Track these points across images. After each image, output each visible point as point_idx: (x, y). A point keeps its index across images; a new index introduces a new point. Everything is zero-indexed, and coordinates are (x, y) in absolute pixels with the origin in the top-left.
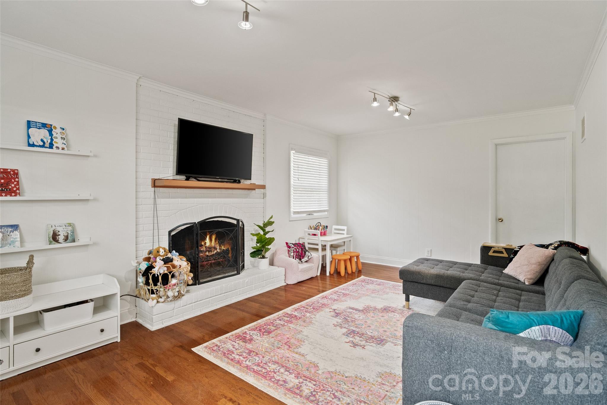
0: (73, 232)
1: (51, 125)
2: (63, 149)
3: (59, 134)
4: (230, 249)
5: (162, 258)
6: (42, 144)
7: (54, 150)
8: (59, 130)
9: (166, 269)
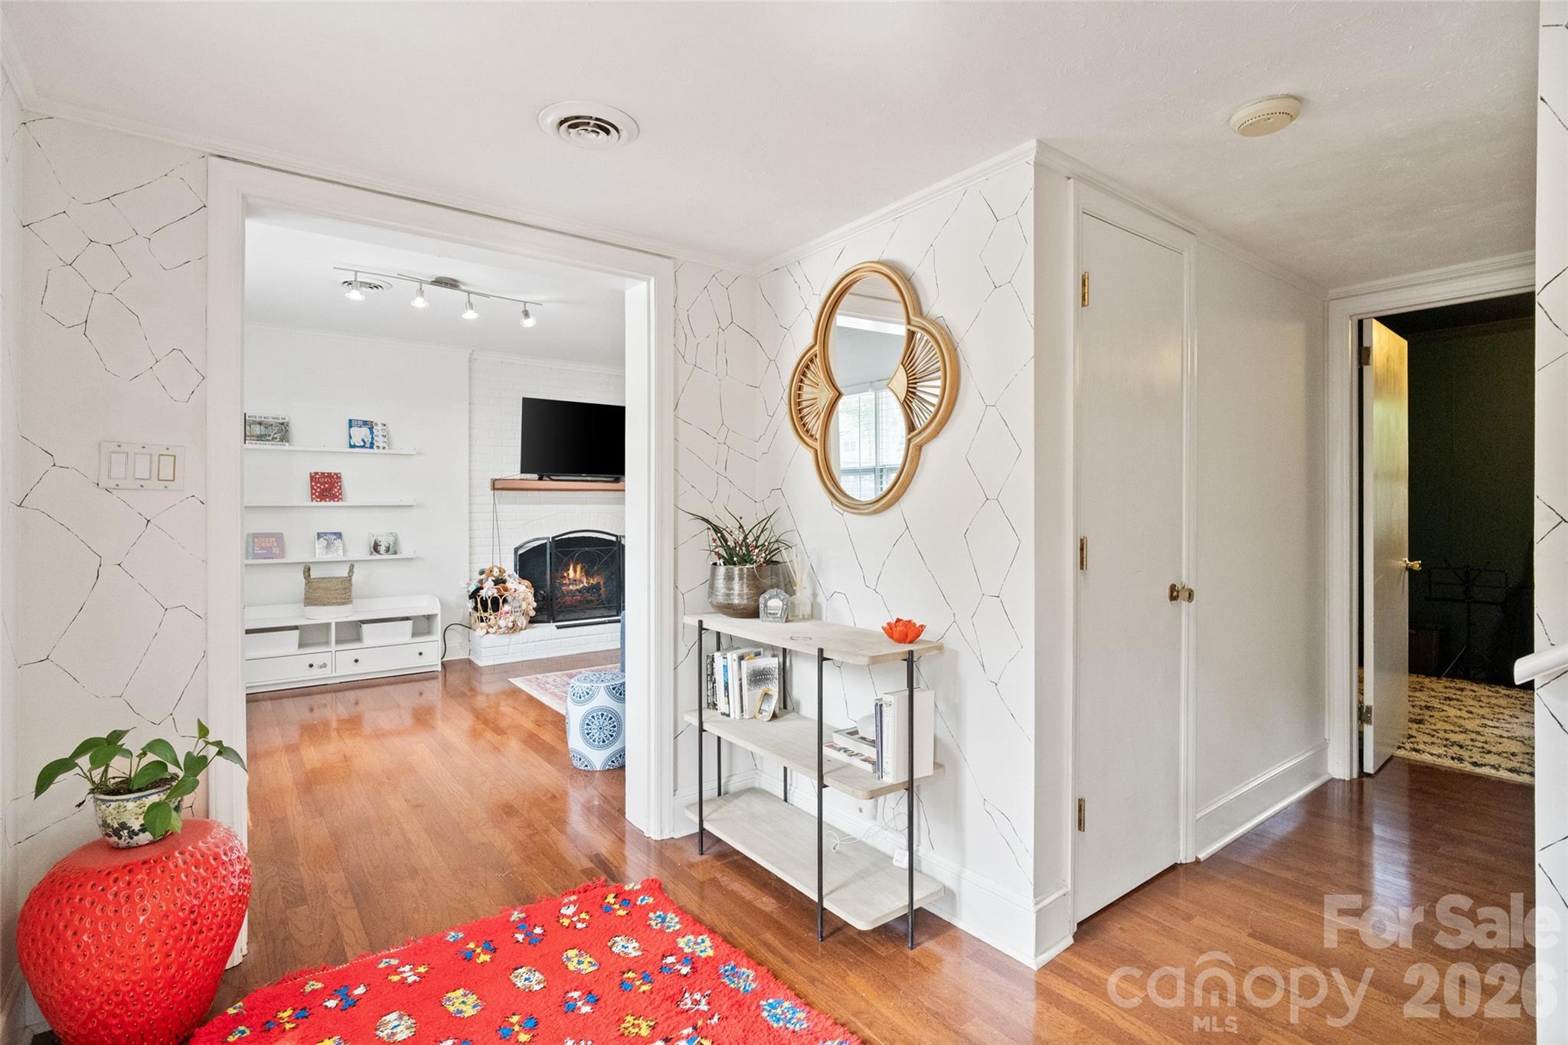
0: (396, 542)
1: (372, 422)
2: (384, 448)
3: (380, 431)
4: (601, 583)
5: (494, 579)
6: (362, 444)
7: (375, 450)
8: (380, 427)
9: (496, 591)
